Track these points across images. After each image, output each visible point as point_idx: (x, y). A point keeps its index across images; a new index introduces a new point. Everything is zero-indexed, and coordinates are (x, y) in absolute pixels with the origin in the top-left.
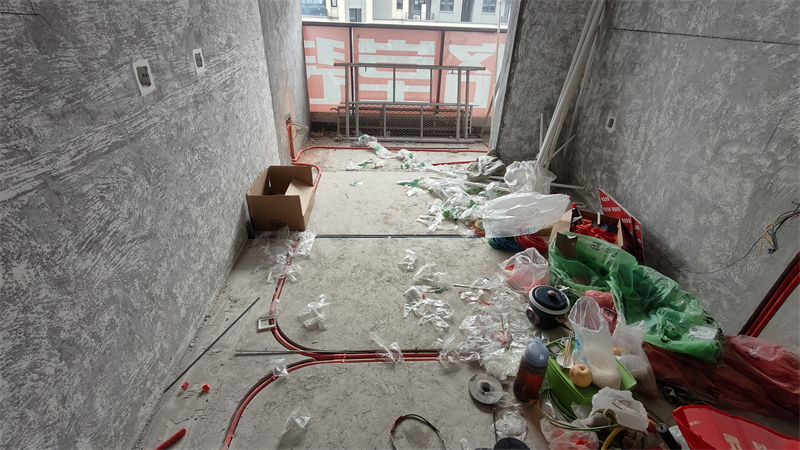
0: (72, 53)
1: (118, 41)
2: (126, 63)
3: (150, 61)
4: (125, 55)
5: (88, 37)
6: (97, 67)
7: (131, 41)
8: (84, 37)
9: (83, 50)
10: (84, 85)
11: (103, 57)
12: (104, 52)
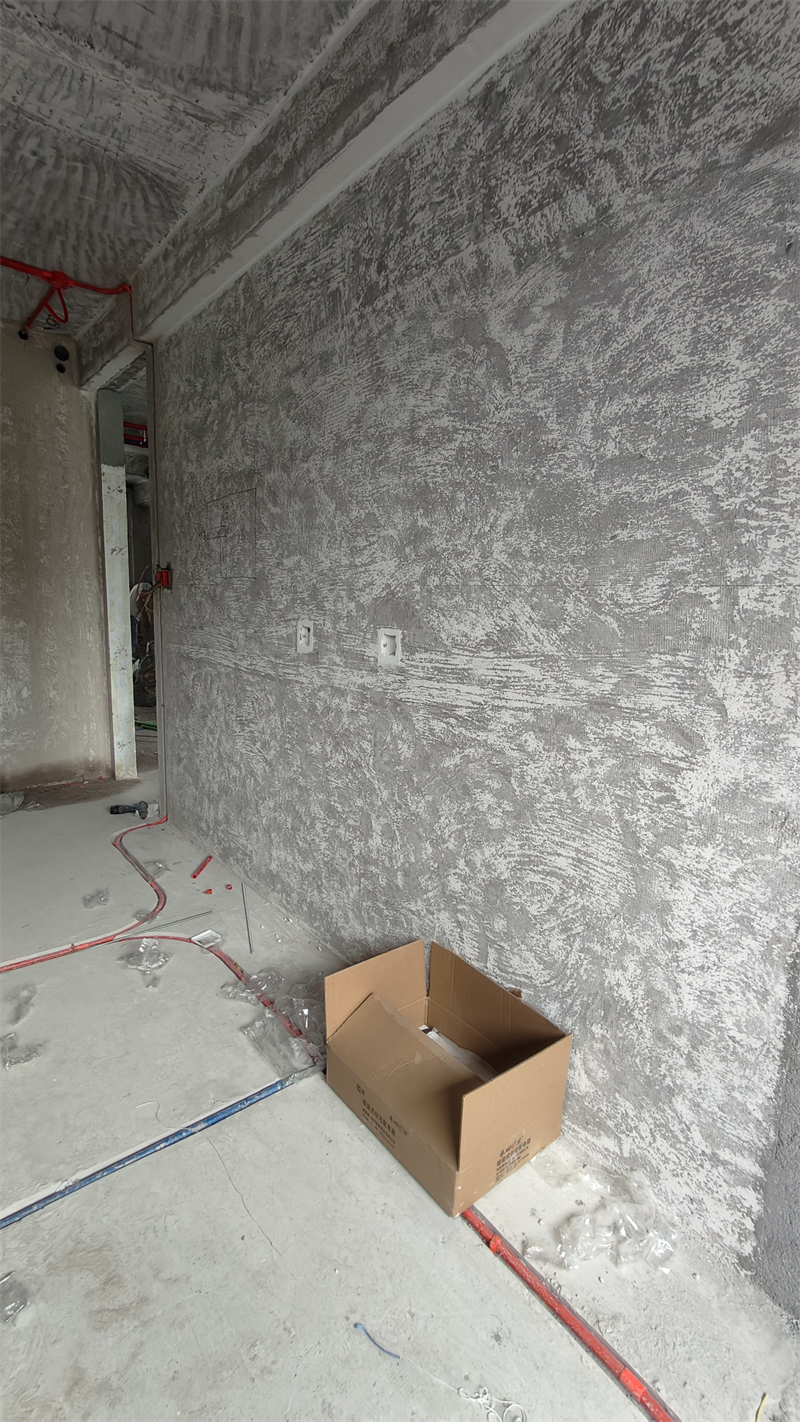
0: (264, 603)
1: (294, 600)
2: (294, 619)
3: (314, 624)
4: (295, 612)
5: (275, 595)
6: (274, 616)
7: (303, 602)
8: (272, 594)
9: (270, 602)
10: (264, 625)
11: (280, 610)
12: (282, 607)
